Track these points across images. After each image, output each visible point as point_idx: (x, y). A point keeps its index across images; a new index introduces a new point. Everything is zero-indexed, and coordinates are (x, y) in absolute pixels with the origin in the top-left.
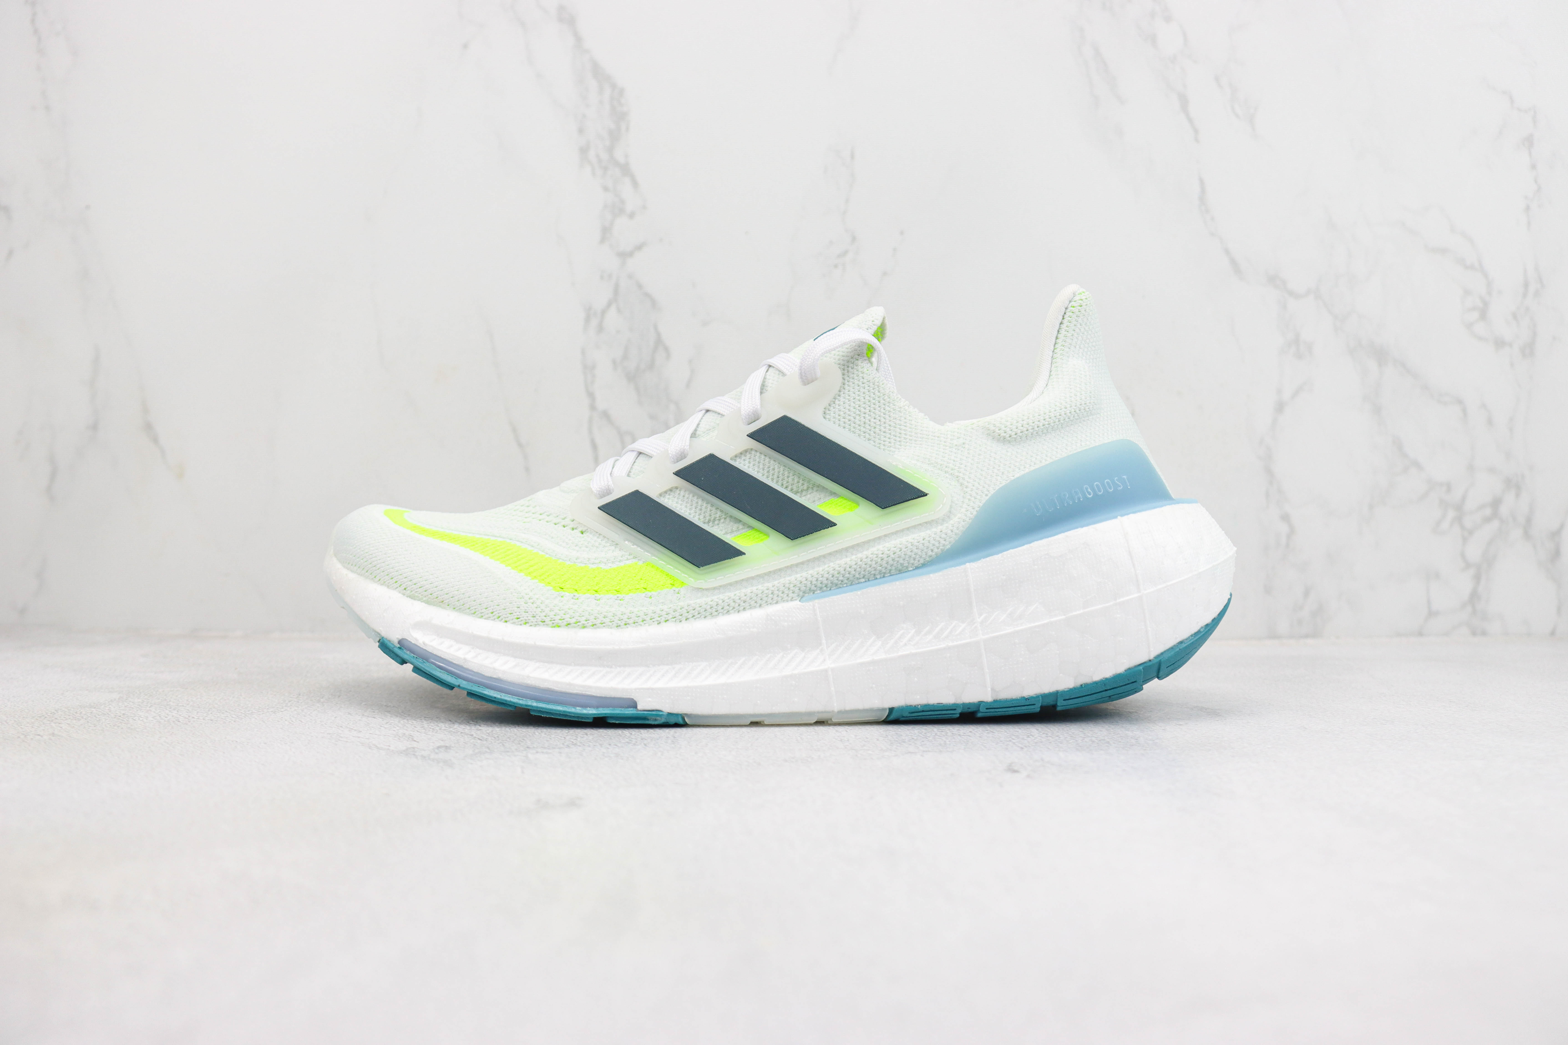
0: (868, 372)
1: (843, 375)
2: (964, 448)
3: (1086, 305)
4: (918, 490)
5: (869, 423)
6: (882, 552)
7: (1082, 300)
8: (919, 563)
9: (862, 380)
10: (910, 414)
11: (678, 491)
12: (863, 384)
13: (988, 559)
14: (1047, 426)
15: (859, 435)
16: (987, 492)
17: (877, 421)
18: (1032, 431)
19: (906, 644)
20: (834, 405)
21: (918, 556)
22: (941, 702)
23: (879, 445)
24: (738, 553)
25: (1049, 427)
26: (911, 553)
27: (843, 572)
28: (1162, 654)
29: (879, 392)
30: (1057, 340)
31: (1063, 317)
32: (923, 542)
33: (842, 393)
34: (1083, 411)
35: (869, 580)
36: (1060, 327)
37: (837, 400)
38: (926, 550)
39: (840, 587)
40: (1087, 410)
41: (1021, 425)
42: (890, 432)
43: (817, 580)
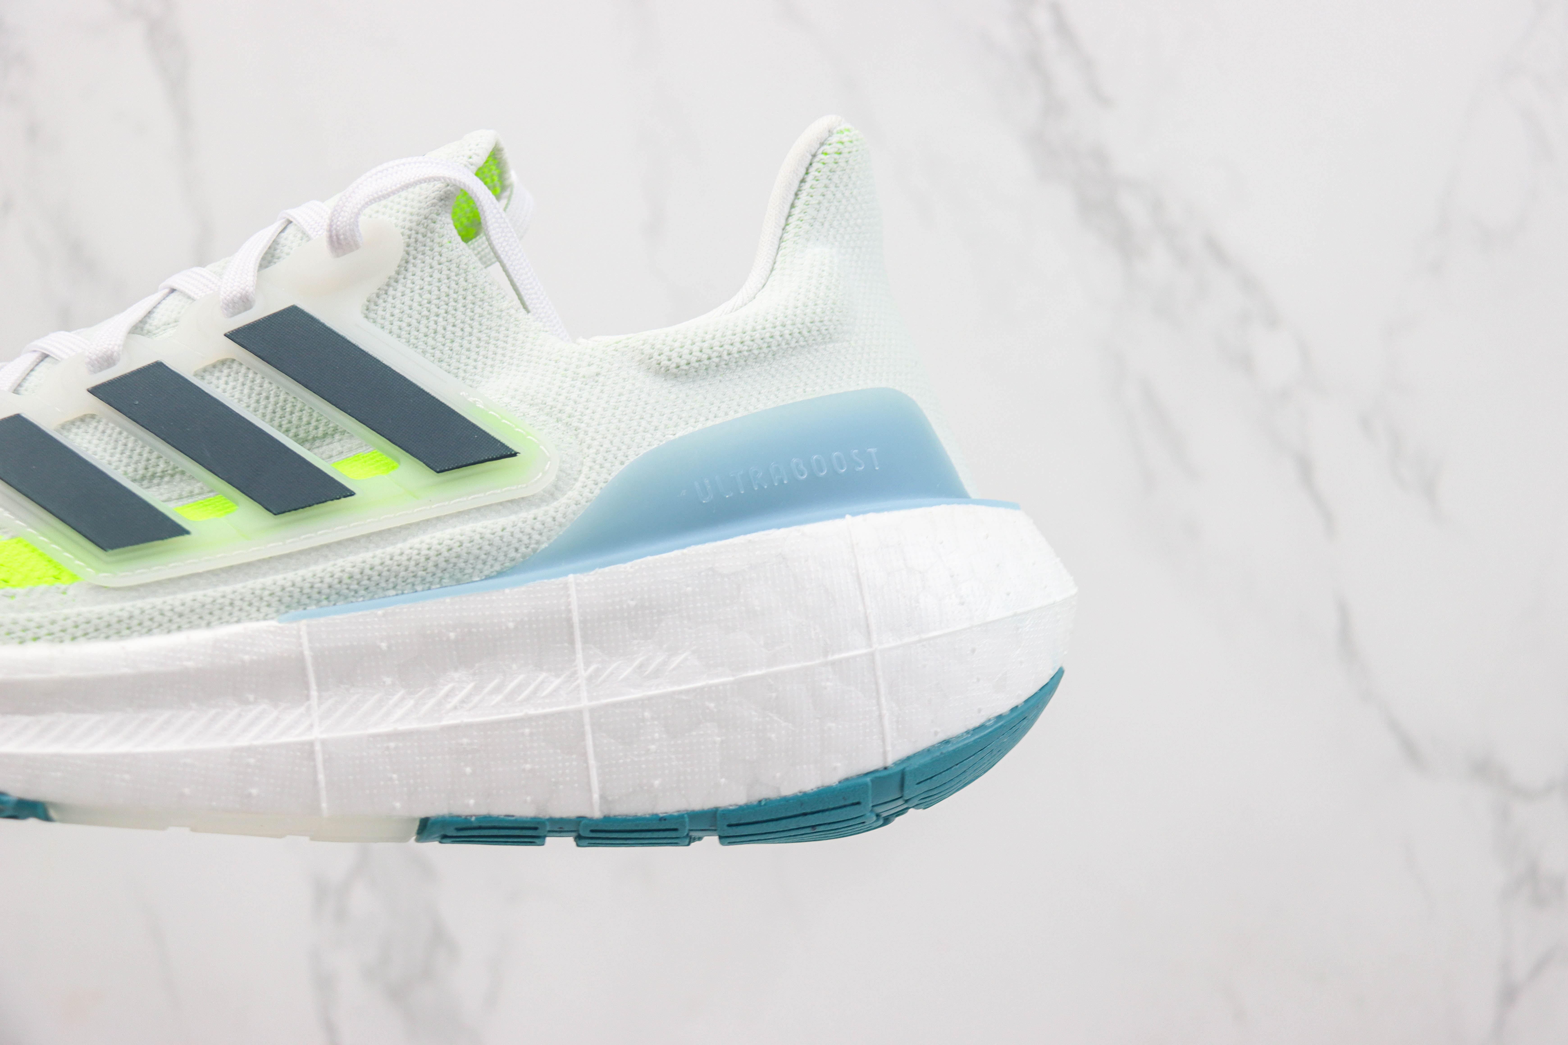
0: (450, 245)
1: (408, 246)
2: (597, 382)
3: (850, 152)
4: (503, 445)
5: (443, 331)
6: (427, 546)
7: (842, 143)
8: (492, 570)
9: (437, 258)
10: (516, 322)
11: (94, 424)
12: (440, 264)
13: (607, 569)
14: (746, 353)
15: (424, 352)
16: (624, 459)
17: (457, 330)
18: (717, 360)
19: (455, 708)
20: (385, 296)
21: (490, 558)
22: (512, 813)
23: (456, 371)
24: (178, 531)
25: (749, 355)
26: (478, 552)
27: (359, 576)
28: (909, 758)
29: (466, 281)
30: (793, 210)
31: (807, 169)
32: (501, 533)
33: (401, 277)
34: (815, 333)
35: (403, 593)
36: (800, 187)
37: (391, 288)
38: (505, 549)
39: (352, 602)
40: (824, 331)
41: (698, 349)
42: (478, 350)
43: (312, 587)
